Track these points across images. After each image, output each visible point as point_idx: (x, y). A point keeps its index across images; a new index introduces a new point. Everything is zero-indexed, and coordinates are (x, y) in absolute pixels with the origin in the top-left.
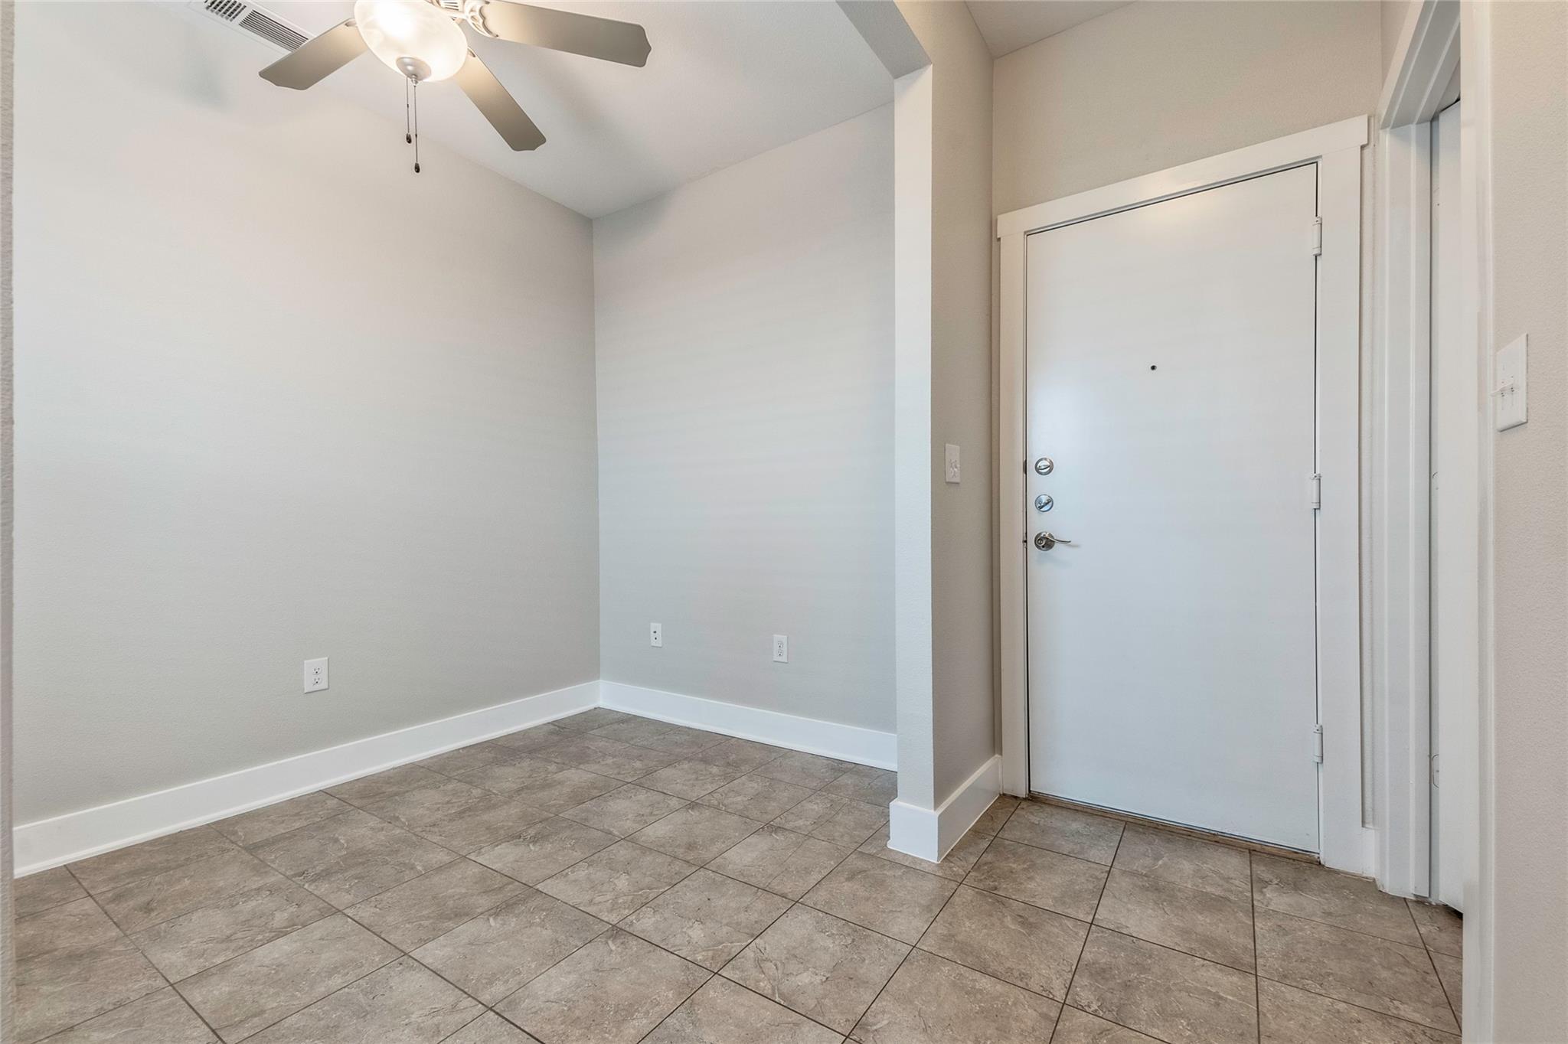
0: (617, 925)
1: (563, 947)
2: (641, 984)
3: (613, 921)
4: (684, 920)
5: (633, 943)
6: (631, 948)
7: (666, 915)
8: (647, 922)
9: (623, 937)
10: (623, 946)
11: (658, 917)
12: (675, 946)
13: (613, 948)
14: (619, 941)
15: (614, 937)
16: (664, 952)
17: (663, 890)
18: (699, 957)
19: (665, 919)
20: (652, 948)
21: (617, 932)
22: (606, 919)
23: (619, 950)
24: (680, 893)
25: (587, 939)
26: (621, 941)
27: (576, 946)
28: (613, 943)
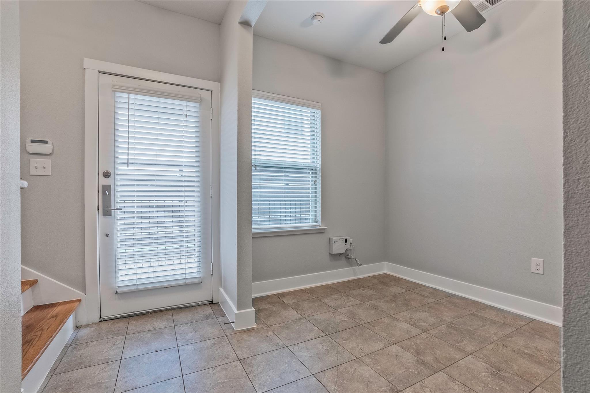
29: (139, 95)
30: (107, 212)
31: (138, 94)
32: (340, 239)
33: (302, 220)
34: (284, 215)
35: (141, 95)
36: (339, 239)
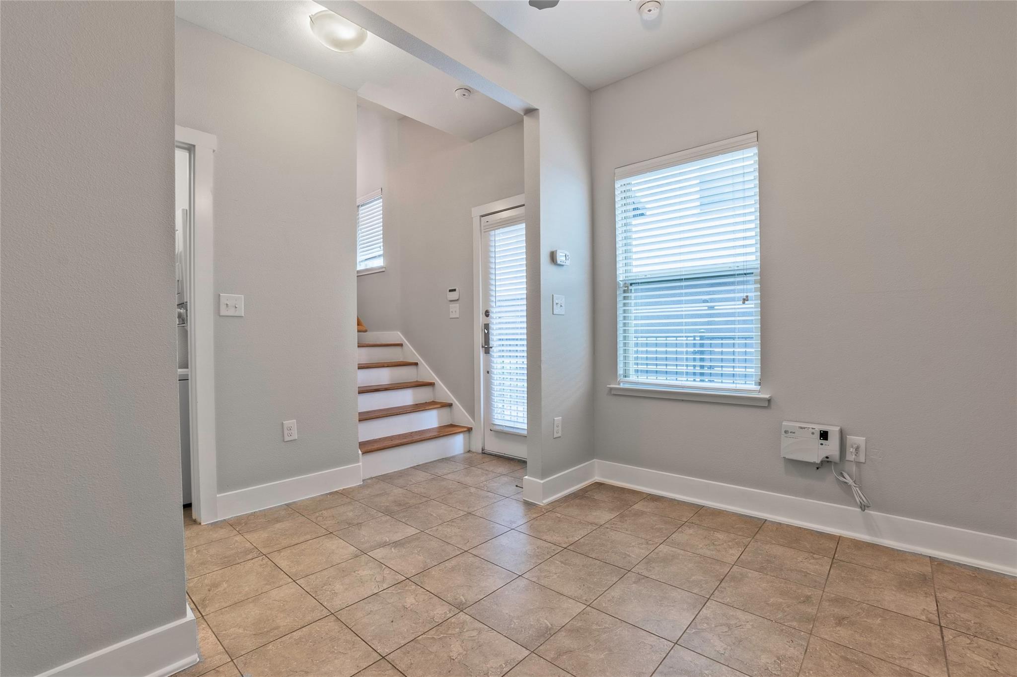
0: (460, 611)
1: (492, 601)
2: (447, 578)
3: (462, 615)
4: (415, 610)
5: (450, 599)
6: (451, 596)
7: (426, 614)
8: (440, 611)
9: (456, 603)
10: (456, 598)
11: (432, 614)
12: (426, 594)
13: (461, 597)
14: (459, 600)
15: (461, 603)
16: (433, 592)
17: (424, 636)
18: (413, 587)
19: (427, 612)
20: (439, 595)
21: (461, 607)
22: (467, 616)
23: (458, 596)
24: (411, 631)
25: (479, 604)
26: (457, 601)
27: (484, 600)
28: (462, 600)
29: (501, 229)
30: (487, 350)
31: (499, 228)
32: (804, 428)
33: (714, 376)
34: (685, 364)
35: (502, 228)
36: (801, 428)
